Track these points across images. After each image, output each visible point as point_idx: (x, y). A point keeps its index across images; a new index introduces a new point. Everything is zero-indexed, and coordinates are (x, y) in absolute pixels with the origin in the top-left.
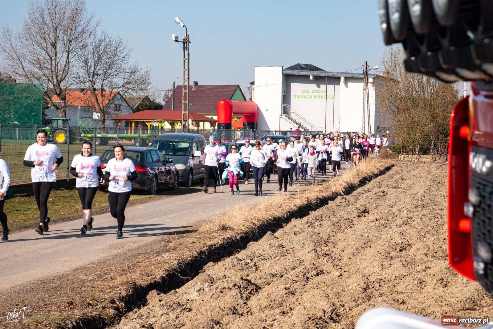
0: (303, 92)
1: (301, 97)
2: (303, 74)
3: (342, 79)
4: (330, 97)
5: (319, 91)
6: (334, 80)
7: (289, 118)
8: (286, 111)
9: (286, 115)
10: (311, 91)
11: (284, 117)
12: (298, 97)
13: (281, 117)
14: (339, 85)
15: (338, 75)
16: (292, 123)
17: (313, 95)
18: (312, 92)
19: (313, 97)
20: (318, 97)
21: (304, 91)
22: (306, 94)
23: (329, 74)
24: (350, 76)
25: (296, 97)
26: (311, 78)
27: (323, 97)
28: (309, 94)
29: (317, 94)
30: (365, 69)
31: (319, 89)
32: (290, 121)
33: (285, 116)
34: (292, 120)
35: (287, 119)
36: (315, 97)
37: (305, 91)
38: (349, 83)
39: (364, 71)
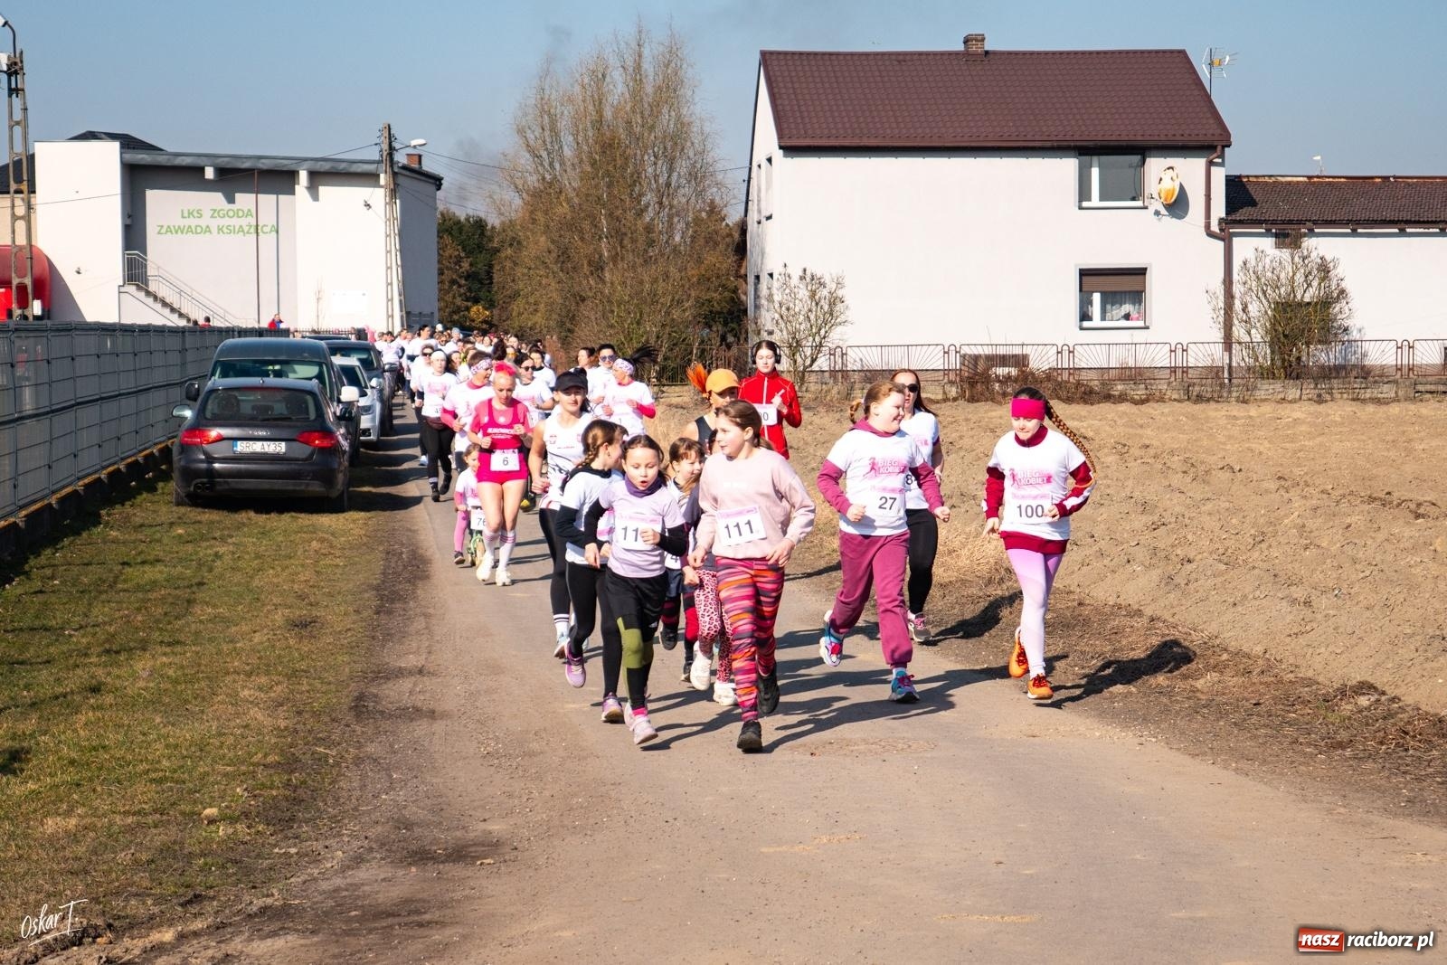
0: (183, 217)
1: (180, 230)
2: (184, 164)
3: (303, 176)
4: (265, 229)
5: (231, 214)
6: (277, 178)
7: (148, 293)
8: (135, 273)
9: (137, 285)
10: (207, 214)
11: (132, 289)
12: (169, 230)
13: (122, 289)
14: (292, 192)
15: (290, 165)
16: (158, 306)
17: (214, 223)
18: (212, 217)
19: (214, 230)
20: (231, 230)
21: (186, 215)
22: (192, 222)
23: (263, 161)
24: (326, 167)
25: (164, 231)
26: (209, 173)
27: (246, 229)
28: (203, 222)
29: (226, 221)
30: (385, 147)
31: (231, 206)
32: (150, 301)
33: (134, 288)
34: (156, 298)
35: (142, 295)
36: (220, 229)
37: (190, 213)
38: (322, 189)
39: (385, 153)
